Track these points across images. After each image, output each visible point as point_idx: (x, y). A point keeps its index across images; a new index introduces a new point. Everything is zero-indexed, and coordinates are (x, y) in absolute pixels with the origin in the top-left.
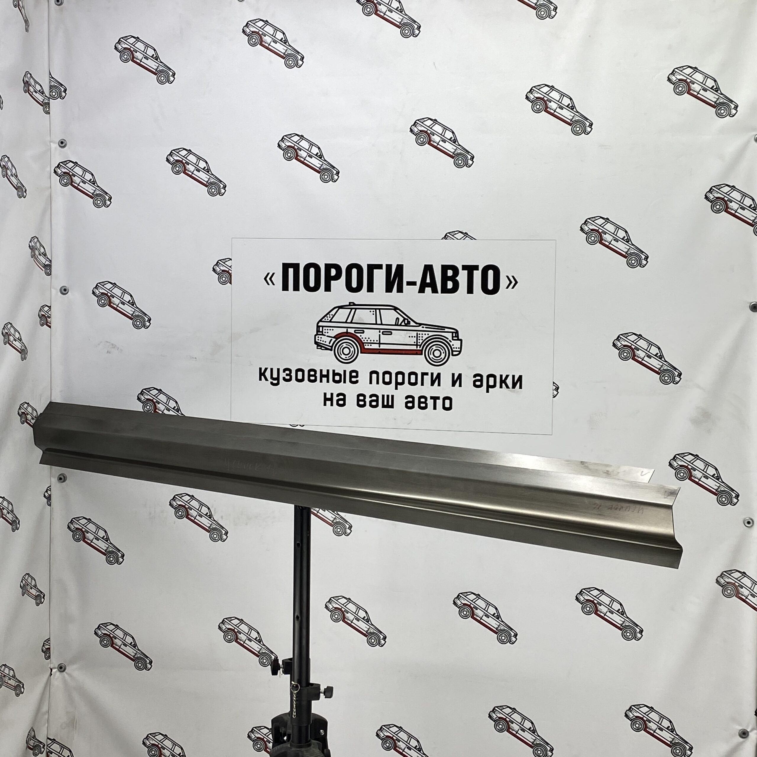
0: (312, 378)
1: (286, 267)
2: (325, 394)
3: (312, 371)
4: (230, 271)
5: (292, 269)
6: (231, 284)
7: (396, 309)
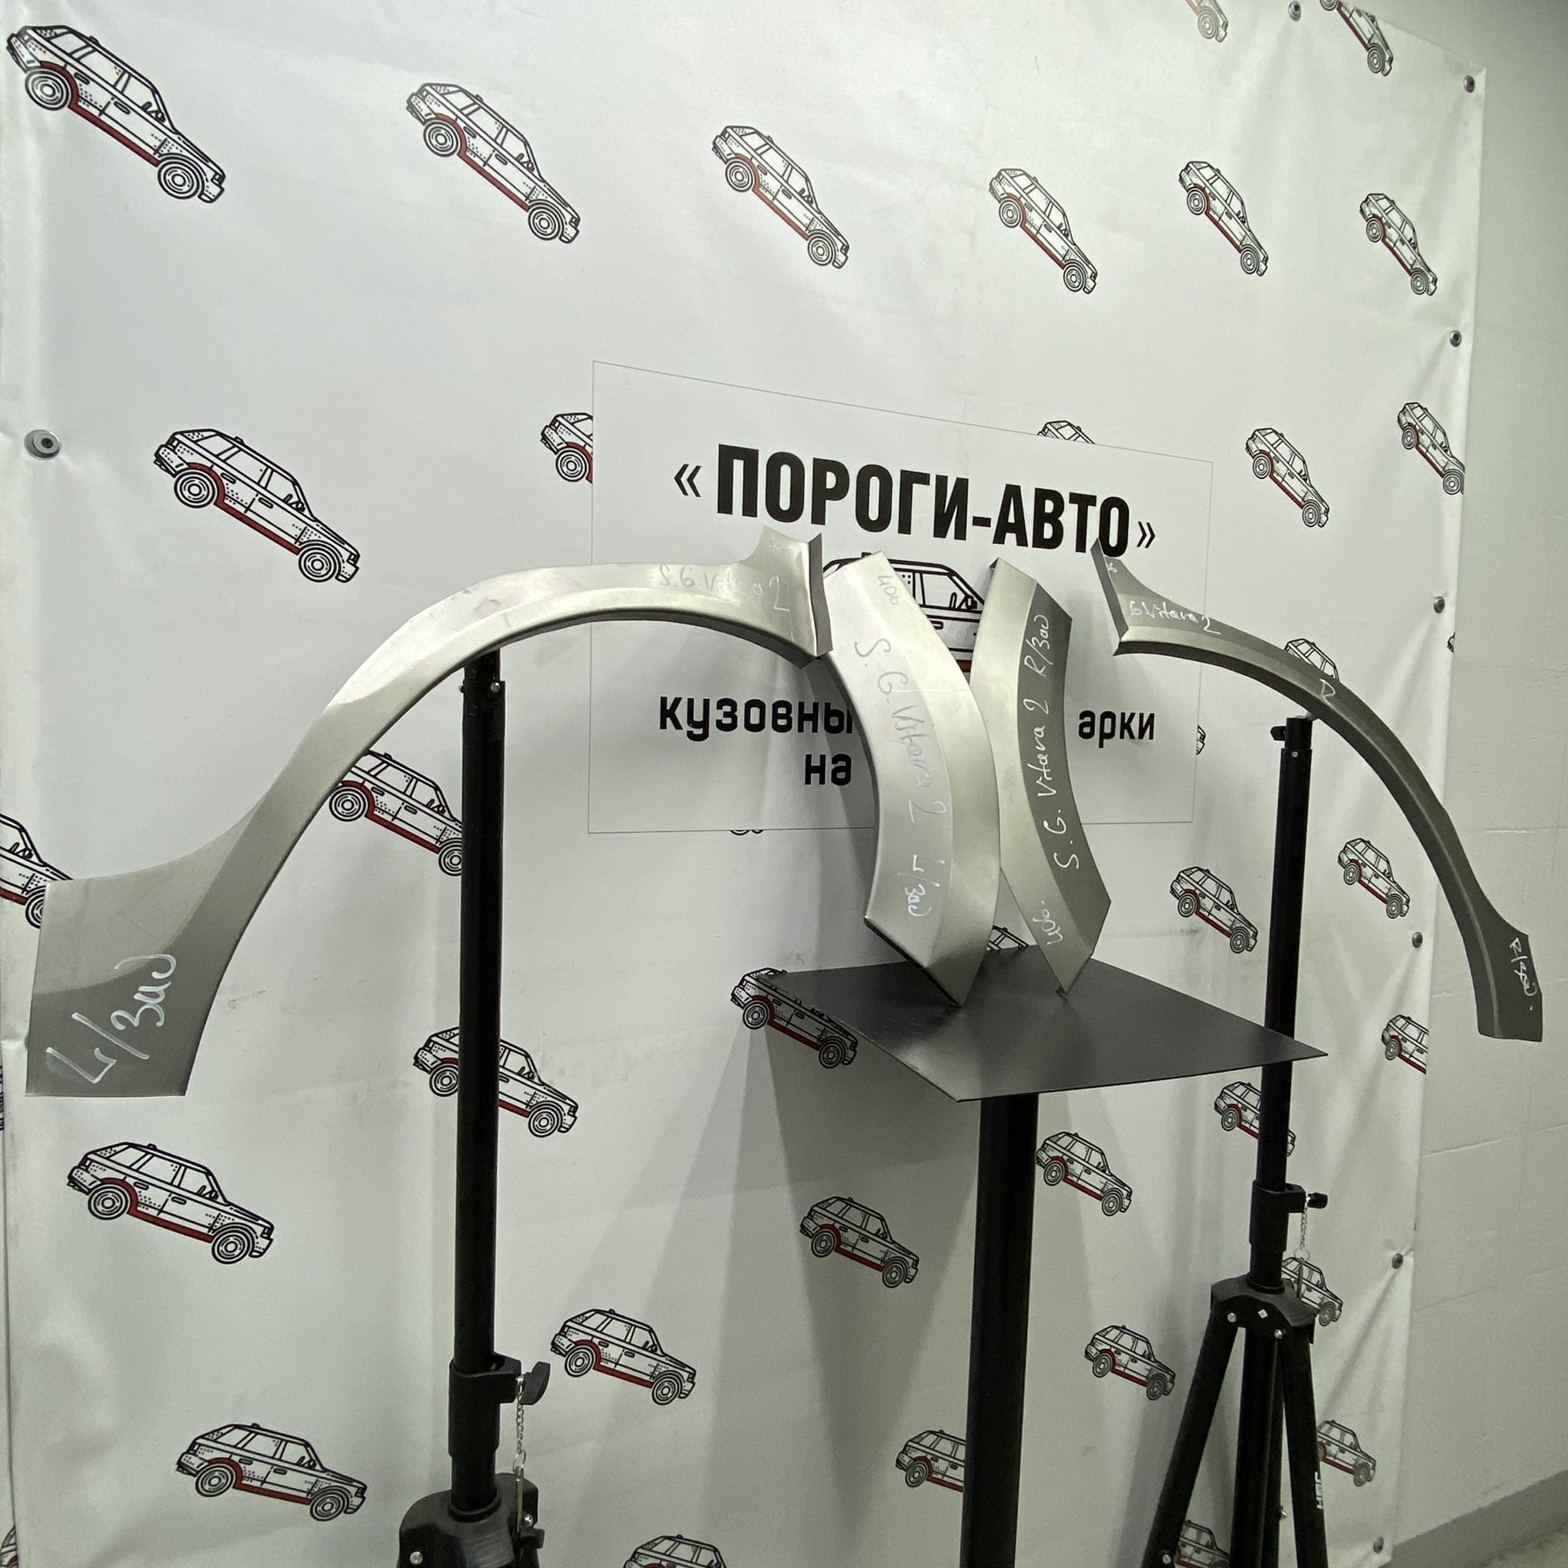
0: (782, 722)
1: (727, 454)
2: (809, 758)
3: (781, 707)
4: (587, 448)
5: (742, 462)
6: (591, 482)
7: (951, 573)
